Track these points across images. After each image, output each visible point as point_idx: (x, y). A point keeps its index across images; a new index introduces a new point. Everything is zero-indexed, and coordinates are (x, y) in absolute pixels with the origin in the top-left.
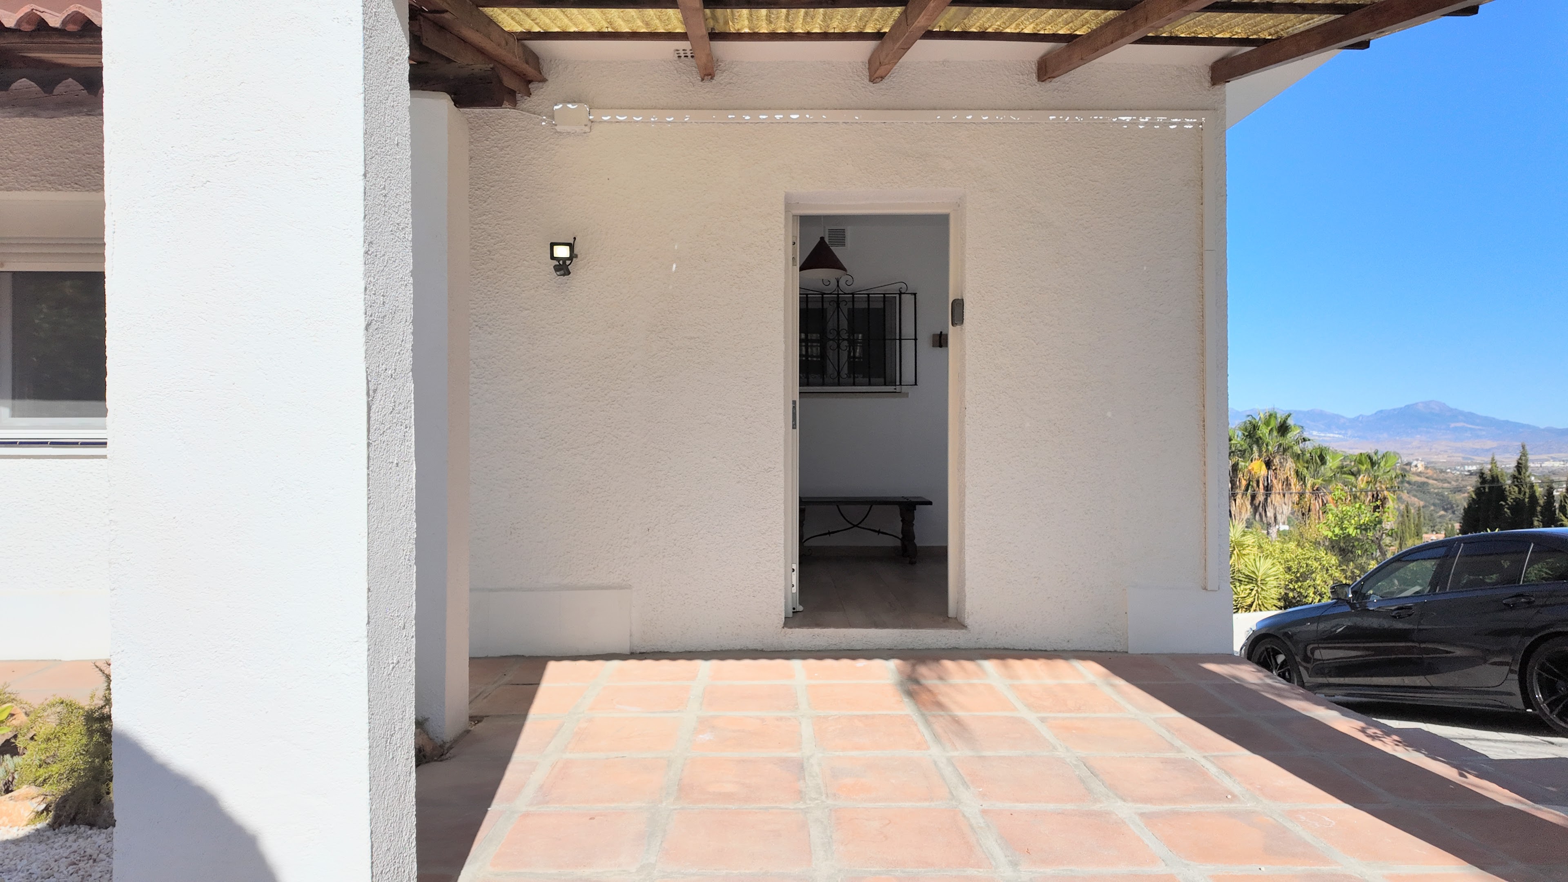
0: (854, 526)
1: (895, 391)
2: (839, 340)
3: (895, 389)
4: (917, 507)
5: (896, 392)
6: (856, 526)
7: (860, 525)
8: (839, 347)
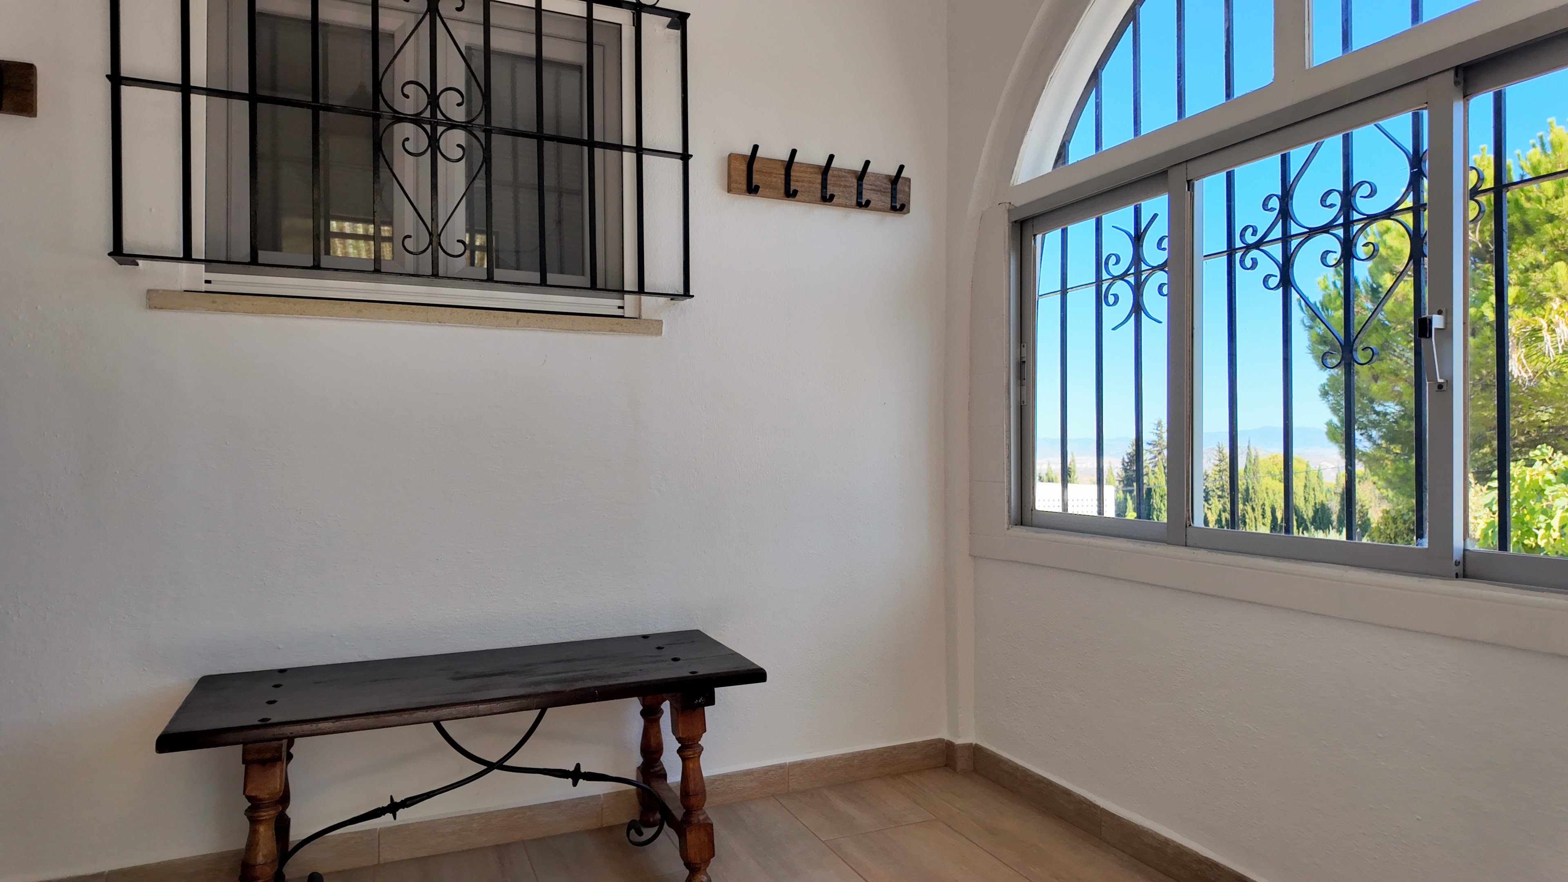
0: (490, 766)
1: (619, 312)
2: (434, 125)
3: (621, 308)
4: (719, 692)
5: (622, 317)
6: (500, 765)
7: (508, 763)
8: (434, 143)
